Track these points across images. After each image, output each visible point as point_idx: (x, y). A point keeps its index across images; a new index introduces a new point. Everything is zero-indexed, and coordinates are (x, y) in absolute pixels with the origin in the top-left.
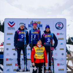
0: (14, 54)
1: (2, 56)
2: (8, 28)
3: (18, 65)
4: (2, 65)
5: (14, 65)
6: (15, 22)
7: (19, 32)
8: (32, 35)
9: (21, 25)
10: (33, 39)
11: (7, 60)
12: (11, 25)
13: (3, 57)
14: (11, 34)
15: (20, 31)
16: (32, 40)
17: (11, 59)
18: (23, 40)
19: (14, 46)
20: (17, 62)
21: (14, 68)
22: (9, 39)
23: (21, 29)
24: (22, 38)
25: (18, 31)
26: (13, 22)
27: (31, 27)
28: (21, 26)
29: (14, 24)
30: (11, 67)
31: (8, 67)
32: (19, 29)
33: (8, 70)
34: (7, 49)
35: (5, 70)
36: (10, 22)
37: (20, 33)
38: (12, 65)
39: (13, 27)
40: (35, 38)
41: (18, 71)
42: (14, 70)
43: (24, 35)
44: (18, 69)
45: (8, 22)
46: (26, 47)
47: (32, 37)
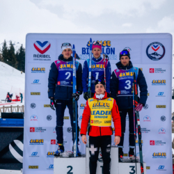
0: (49, 118)
2: (35, 56)
3: (58, 143)
4: (20, 142)
5: (47, 142)
6: (50, 42)
7: (59, 65)
8: (90, 73)
9: (64, 48)
10: (94, 81)
11: (32, 130)
12: (42, 49)
13: (23, 125)
14: (42, 70)
15: (63, 63)
16: (89, 85)
17: (41, 129)
18: (70, 84)
19: (49, 97)
20: (55, 136)
21: (48, 150)
22: (36, 81)
23: (66, 57)
24: (67, 78)
25: (59, 62)
26: (46, 42)
28: (65, 50)
29: (49, 46)
30: (41, 147)
31: (35, 148)
32: (61, 57)
33: (35, 154)
34: (33, 106)
35: (27, 154)
36: (38, 42)
37: (62, 66)
38: (45, 142)
39: (46, 54)
41: (57, 155)
42: (49, 154)
43: (72, 72)
44: (57, 152)
45: (34, 41)
46: (77, 100)
47: (90, 78)
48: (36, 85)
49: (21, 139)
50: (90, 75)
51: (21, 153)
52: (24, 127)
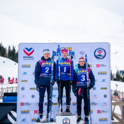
0: (33, 96)
1: (15, 99)
2: (24, 57)
4: (15, 112)
5: (32, 112)
6: (34, 48)
8: (59, 67)
10: (62, 73)
11: (22, 104)
12: (29, 53)
13: (16, 101)
14: (28, 66)
16: (59, 75)
17: (28, 104)
18: (48, 75)
20: (37, 108)
21: (33, 117)
22: (25, 73)
26: (31, 49)
27: (58, 55)
28: (45, 54)
29: (33, 51)
30: (28, 115)
31: (24, 116)
33: (24, 120)
34: (23, 89)
35: (19, 120)
37: (43, 64)
38: (30, 112)
39: (31, 56)
40: (65, 71)
41: (38, 121)
42: (33, 120)
45: (24, 48)
47: (59, 71)
48: (25, 76)
49: (15, 110)
50: (59, 68)
51: (15, 119)
52: (17, 103)
